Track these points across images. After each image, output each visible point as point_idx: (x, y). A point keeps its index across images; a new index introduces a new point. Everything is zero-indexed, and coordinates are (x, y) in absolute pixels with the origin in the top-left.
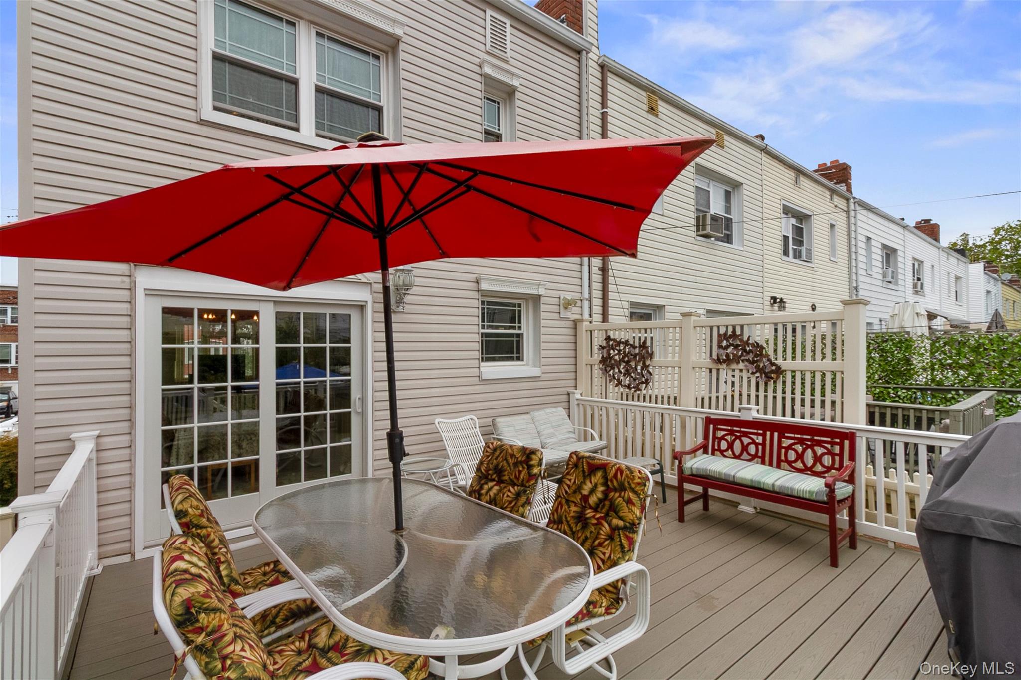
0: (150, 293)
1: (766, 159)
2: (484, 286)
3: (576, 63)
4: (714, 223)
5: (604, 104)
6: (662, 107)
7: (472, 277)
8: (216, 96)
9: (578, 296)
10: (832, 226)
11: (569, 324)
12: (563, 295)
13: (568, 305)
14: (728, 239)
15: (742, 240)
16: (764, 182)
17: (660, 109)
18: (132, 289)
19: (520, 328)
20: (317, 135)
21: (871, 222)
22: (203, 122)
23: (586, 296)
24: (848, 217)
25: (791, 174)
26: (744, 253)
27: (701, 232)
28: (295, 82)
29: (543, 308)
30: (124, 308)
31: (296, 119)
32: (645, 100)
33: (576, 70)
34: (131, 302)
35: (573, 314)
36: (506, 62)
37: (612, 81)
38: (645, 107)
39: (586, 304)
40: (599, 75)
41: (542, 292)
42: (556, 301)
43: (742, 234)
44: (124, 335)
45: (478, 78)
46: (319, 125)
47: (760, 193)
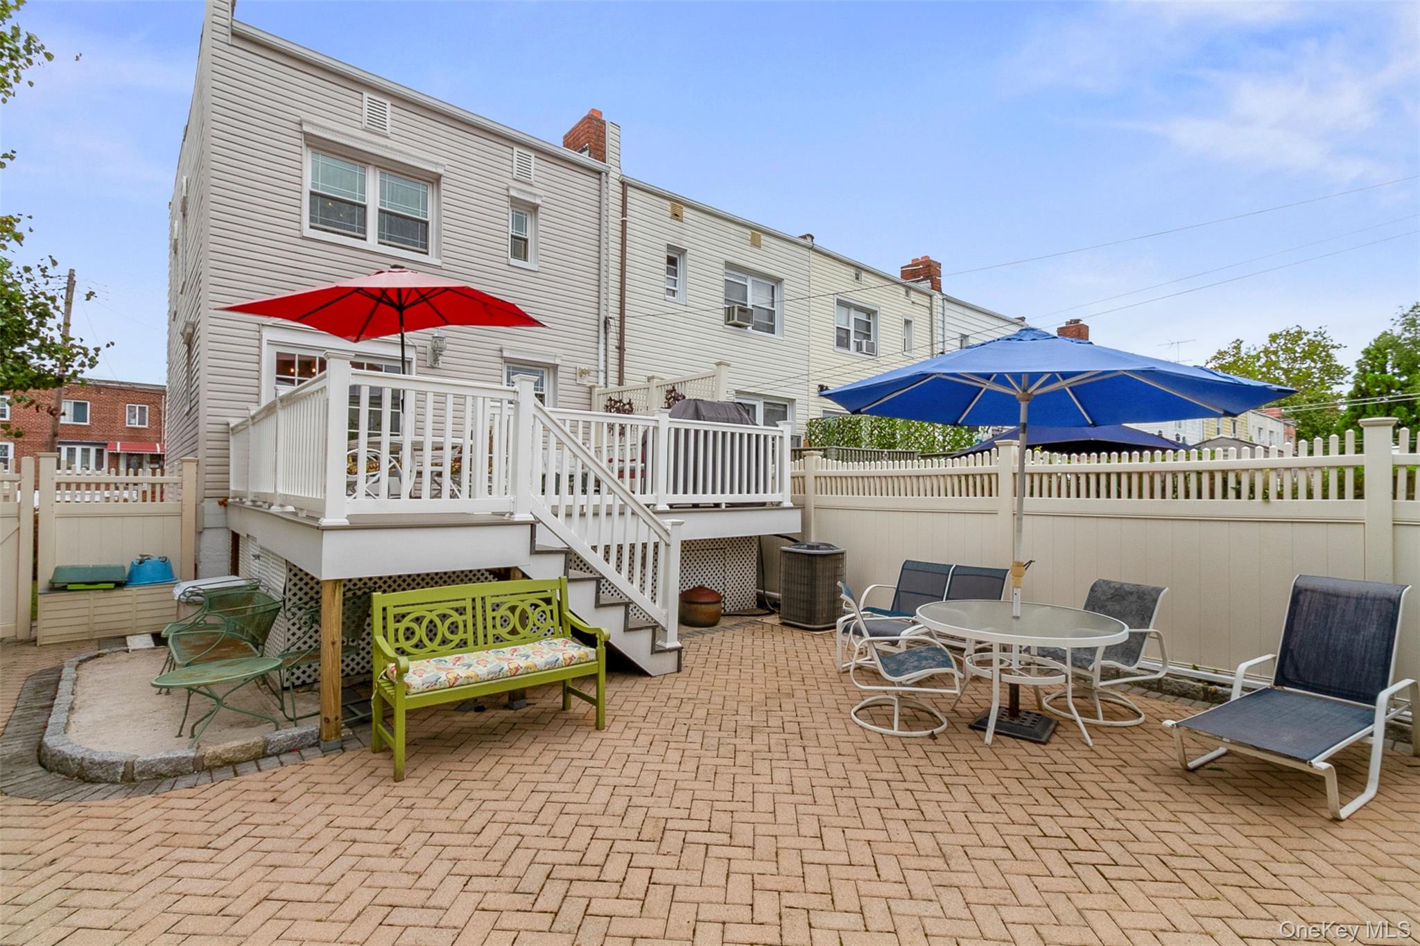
0: (271, 343)
1: (813, 256)
2: (506, 354)
3: (597, 182)
4: (742, 313)
5: (624, 214)
6: (687, 213)
7: (497, 347)
8: (312, 219)
9: (595, 368)
10: (908, 323)
11: (586, 390)
12: (578, 366)
13: (583, 373)
14: (771, 330)
15: (782, 330)
16: (812, 278)
17: (685, 214)
18: (260, 340)
19: (542, 390)
20: (379, 243)
21: (967, 319)
22: (304, 238)
23: (602, 367)
24: (931, 314)
25: (852, 271)
26: (785, 343)
27: (731, 322)
28: (365, 207)
29: (560, 374)
30: (255, 350)
31: (364, 232)
32: (669, 208)
33: (597, 187)
34: (259, 347)
35: (588, 381)
36: (531, 185)
37: (631, 192)
38: (669, 214)
39: (602, 375)
40: (620, 190)
41: (558, 361)
42: (573, 370)
43: (782, 325)
44: (255, 366)
45: (506, 198)
46: (381, 236)
47: (807, 288)
